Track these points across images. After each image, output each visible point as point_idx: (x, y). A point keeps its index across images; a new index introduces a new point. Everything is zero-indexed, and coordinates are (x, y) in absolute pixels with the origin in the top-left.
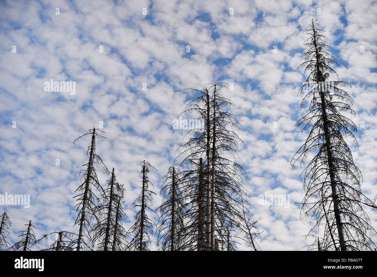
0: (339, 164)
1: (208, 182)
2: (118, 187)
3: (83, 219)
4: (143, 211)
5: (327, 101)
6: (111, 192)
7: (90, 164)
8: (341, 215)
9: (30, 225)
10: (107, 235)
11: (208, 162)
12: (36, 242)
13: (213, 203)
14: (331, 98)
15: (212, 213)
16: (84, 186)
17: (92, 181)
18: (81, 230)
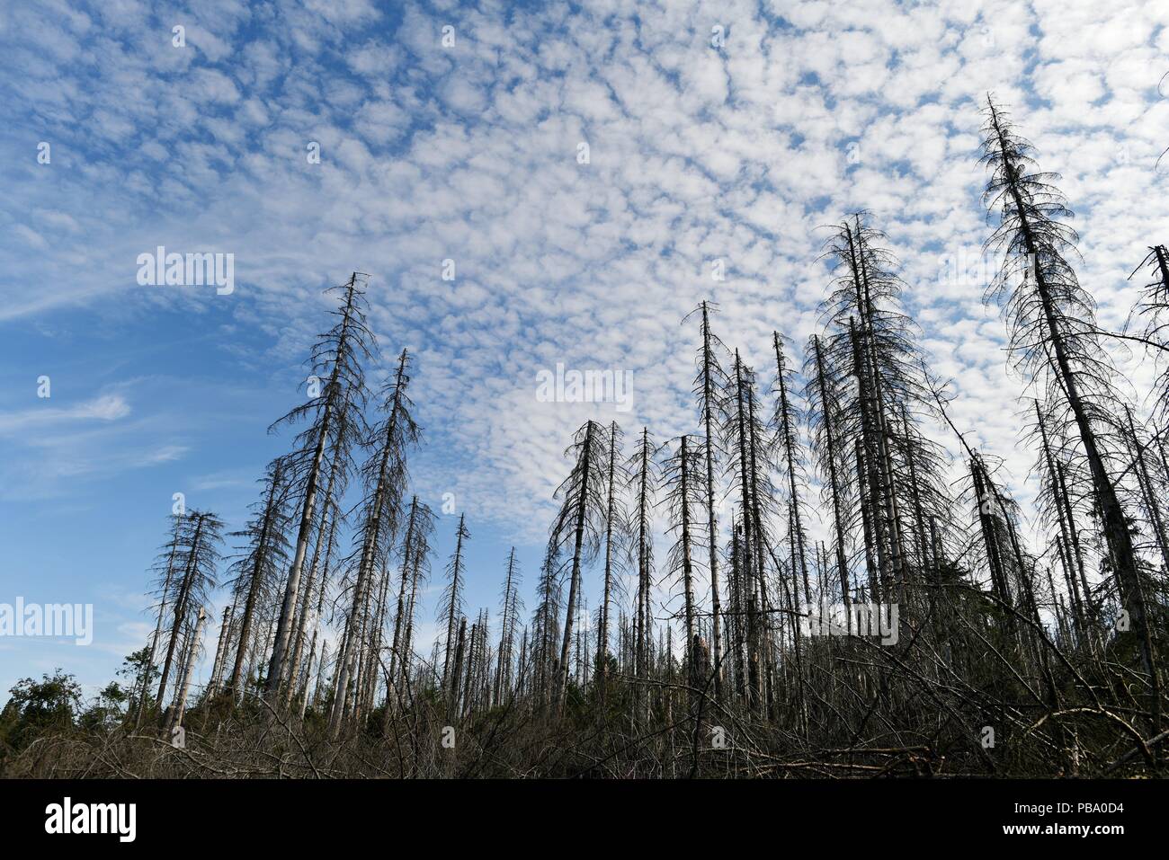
0: (1058, 291)
1: (865, 346)
2: (746, 370)
3: (708, 417)
4: (783, 396)
5: (1026, 205)
6: (738, 378)
7: (705, 347)
8: (1069, 362)
9: (646, 432)
10: (742, 433)
11: (863, 319)
12: (656, 451)
13: (877, 372)
14: (1032, 200)
15: (878, 385)
16: (703, 375)
17: (712, 368)
18: (708, 430)
